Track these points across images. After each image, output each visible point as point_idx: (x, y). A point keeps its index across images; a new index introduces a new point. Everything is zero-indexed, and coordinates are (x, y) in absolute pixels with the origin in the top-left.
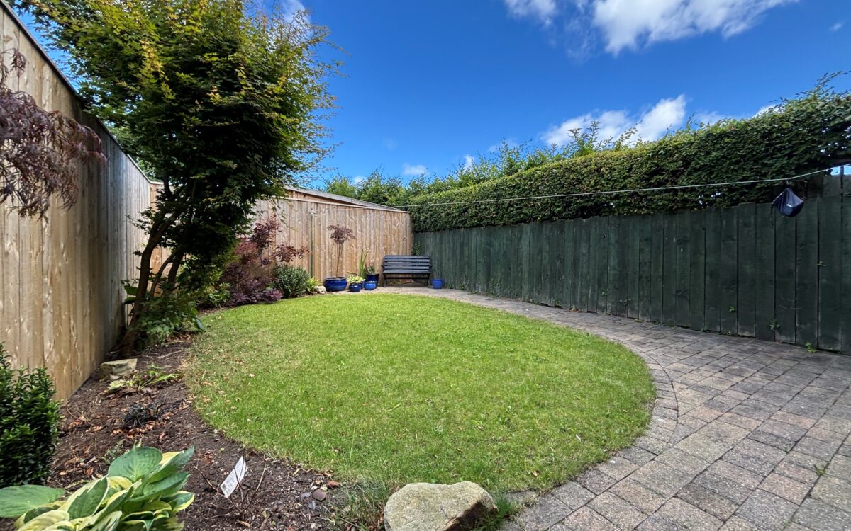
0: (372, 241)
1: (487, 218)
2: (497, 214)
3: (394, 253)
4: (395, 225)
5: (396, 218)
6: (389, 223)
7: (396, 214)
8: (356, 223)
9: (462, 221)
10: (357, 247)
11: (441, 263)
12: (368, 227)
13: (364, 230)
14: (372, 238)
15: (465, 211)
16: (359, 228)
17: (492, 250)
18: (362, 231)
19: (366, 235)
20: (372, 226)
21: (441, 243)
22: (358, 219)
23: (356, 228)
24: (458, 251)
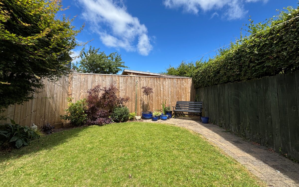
0: (170, 93)
1: (233, 76)
2: (241, 71)
3: (183, 100)
4: (183, 85)
5: (183, 82)
6: (179, 84)
7: (184, 80)
8: (160, 85)
9: (217, 79)
10: (160, 97)
11: (209, 107)
12: (167, 87)
13: (165, 88)
14: (169, 92)
15: (218, 72)
16: (162, 87)
17: (240, 100)
18: (163, 89)
19: (166, 90)
20: (169, 86)
21: (208, 95)
22: (161, 83)
23: (160, 87)
24: (217, 100)
